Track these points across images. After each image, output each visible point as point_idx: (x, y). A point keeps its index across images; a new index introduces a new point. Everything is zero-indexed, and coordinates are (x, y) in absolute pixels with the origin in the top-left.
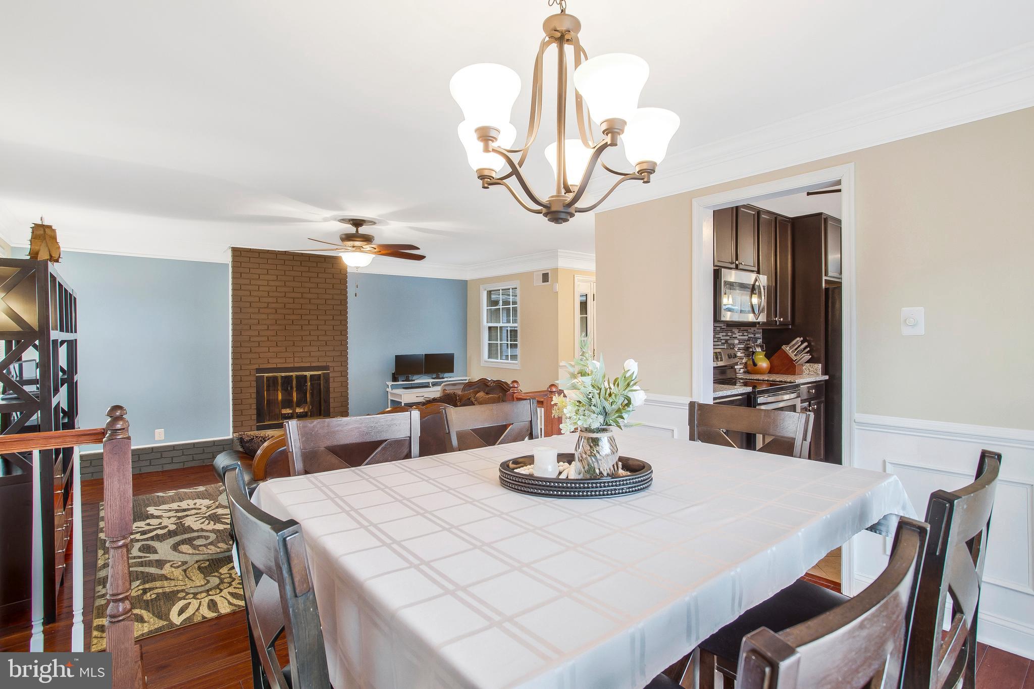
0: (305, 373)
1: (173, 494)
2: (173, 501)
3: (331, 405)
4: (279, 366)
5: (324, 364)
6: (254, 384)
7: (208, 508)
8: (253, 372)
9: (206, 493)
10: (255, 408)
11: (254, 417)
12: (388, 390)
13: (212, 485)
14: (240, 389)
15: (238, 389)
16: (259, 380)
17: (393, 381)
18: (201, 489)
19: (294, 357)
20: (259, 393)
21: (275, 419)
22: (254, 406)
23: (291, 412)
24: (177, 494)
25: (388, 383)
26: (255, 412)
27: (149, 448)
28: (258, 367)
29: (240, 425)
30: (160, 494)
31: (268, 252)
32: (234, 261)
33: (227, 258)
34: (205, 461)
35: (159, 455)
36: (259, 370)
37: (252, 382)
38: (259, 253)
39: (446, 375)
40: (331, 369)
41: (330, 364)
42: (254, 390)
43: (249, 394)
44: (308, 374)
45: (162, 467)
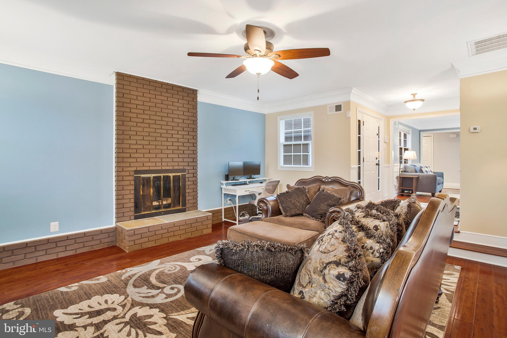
0: (170, 175)
1: (77, 288)
2: (81, 299)
3: (187, 198)
4: (151, 168)
5: (182, 168)
6: (133, 183)
7: (124, 306)
8: (132, 173)
9: (110, 284)
10: (134, 202)
11: (133, 209)
12: (222, 186)
13: (112, 274)
14: (122, 187)
15: (120, 187)
16: (136, 180)
17: (226, 181)
18: (103, 279)
19: (162, 162)
20: (136, 190)
21: (148, 210)
22: (133, 200)
23: (158, 204)
24: (81, 287)
25: (222, 182)
26: (133, 205)
27: (45, 240)
28: (135, 169)
29: (122, 216)
30: (63, 289)
31: (144, 79)
32: (118, 83)
33: (112, 81)
34: (94, 246)
35: (54, 245)
36: (137, 172)
37: (131, 181)
38: (137, 79)
39: (255, 176)
40: (187, 171)
41: (186, 168)
42: (133, 187)
43: (129, 191)
44: (171, 175)
45: (57, 255)
